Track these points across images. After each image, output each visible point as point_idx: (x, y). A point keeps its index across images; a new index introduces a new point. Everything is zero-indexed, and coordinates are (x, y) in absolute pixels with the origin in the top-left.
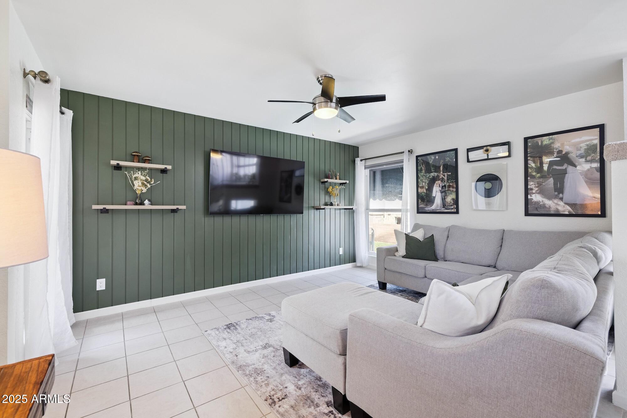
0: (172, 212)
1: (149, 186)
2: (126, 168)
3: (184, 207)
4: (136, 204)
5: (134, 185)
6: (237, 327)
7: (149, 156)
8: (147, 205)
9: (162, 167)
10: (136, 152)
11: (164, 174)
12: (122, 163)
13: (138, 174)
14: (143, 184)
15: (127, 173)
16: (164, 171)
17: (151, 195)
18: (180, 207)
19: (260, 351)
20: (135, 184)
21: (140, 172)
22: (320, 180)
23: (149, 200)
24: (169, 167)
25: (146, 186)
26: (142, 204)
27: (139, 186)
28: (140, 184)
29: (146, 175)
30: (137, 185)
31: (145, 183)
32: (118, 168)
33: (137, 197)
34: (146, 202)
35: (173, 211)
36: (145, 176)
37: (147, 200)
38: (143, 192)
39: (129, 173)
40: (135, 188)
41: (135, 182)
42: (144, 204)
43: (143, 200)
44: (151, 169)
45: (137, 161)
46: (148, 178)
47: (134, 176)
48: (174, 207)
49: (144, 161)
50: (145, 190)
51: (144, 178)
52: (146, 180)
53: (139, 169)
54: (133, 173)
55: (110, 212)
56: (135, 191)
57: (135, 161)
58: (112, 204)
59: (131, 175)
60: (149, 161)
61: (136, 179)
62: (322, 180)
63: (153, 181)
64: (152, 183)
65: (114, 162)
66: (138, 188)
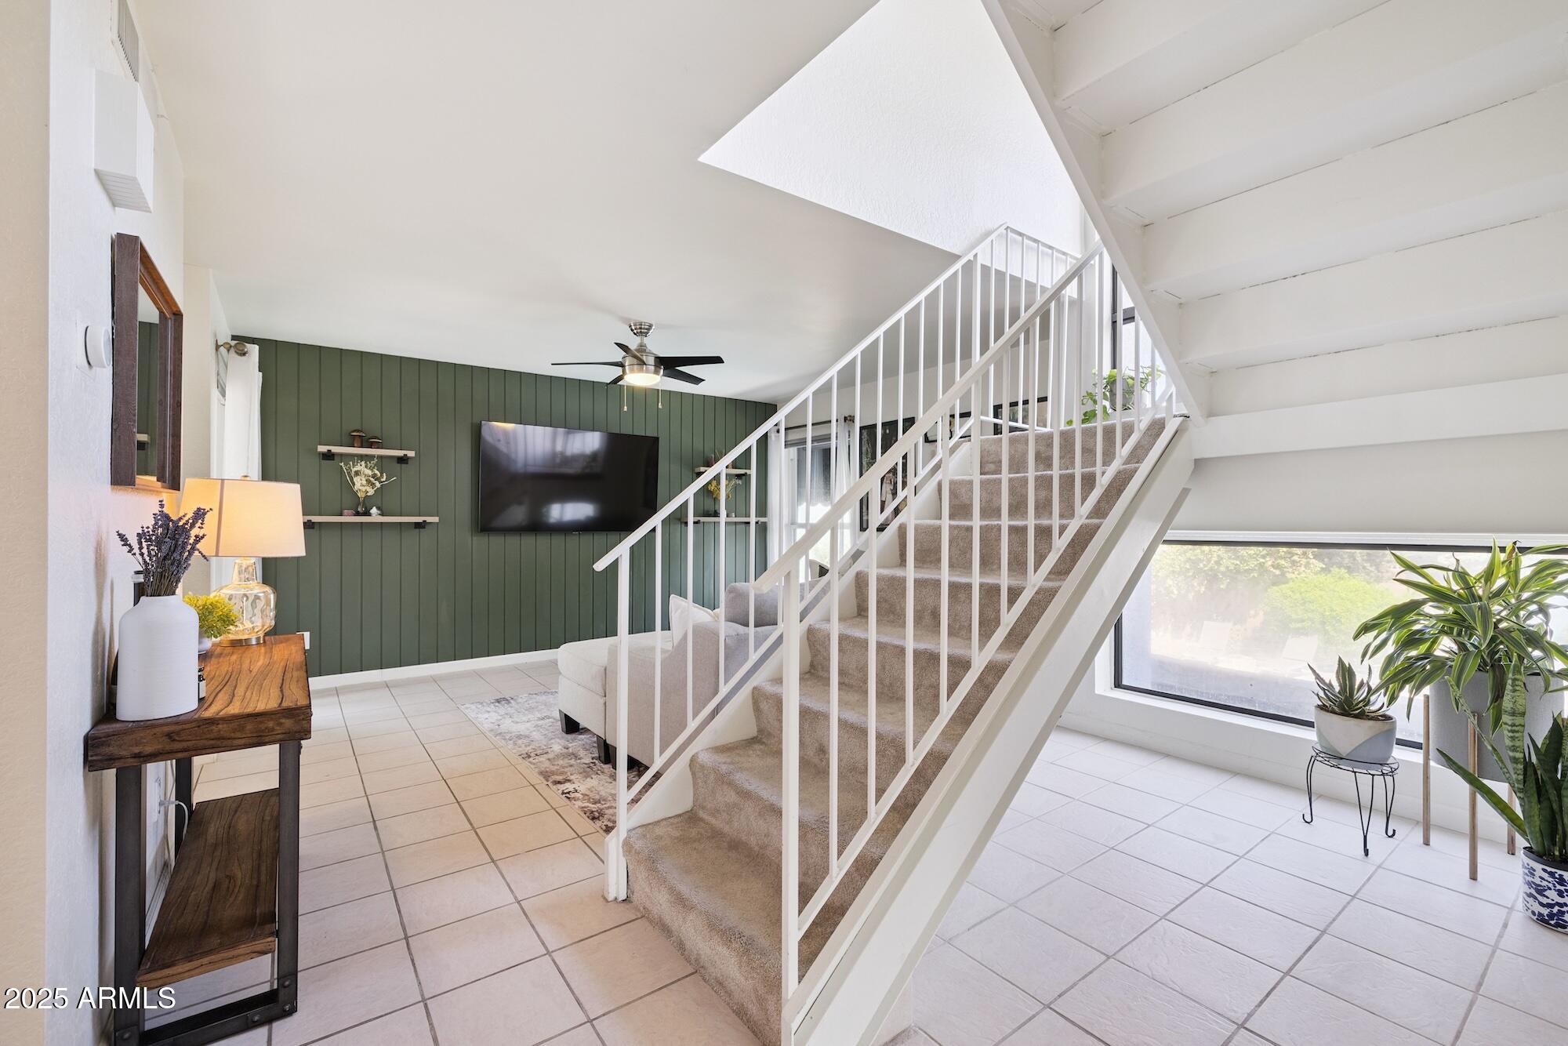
0: (416, 528)
1: (378, 485)
2: (341, 455)
3: (435, 519)
4: (358, 514)
5: (354, 484)
6: (512, 701)
7: (379, 436)
8: (375, 516)
9: (400, 453)
10: (358, 431)
11: (403, 465)
12: (335, 449)
13: (361, 467)
14: (368, 481)
15: (342, 464)
16: (403, 460)
17: (380, 500)
18: (429, 519)
19: (533, 722)
20: (356, 483)
21: (363, 463)
22: (693, 470)
23: (378, 508)
24: (411, 454)
25: (373, 485)
26: (367, 513)
27: (362, 485)
28: (364, 482)
29: (374, 468)
30: (360, 484)
31: (372, 479)
32: (329, 456)
33: (359, 504)
34: (374, 511)
35: (418, 525)
36: (371, 469)
37: (374, 508)
38: (368, 494)
39: (346, 465)
40: (356, 488)
41: (355, 479)
42: (370, 515)
43: (368, 508)
44: (381, 457)
45: (359, 445)
46: (377, 472)
47: (354, 470)
48: (419, 519)
49: (371, 446)
50: (371, 492)
51: (369, 472)
52: (374, 476)
53: (362, 457)
54: (353, 465)
55: (316, 527)
56: (355, 494)
57: (356, 445)
58: (320, 515)
59: (349, 468)
60: (379, 446)
61: (357, 473)
62: (697, 470)
63: (385, 477)
64: (382, 480)
65: (322, 449)
66: (360, 488)
